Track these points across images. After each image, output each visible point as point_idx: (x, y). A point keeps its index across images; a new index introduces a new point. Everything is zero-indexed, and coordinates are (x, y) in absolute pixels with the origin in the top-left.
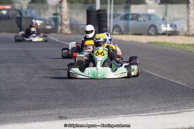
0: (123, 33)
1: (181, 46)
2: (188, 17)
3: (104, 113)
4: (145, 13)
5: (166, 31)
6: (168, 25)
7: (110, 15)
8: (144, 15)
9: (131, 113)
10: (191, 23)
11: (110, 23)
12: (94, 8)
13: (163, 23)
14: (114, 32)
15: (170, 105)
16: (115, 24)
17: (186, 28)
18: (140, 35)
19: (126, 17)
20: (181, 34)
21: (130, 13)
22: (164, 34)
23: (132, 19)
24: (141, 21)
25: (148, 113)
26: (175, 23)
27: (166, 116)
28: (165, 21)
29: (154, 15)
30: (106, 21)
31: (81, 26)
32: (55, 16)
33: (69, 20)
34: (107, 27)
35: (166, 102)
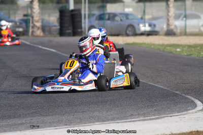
1: (160, 47)
2: (168, 15)
3: (79, 120)
4: (122, 12)
5: (145, 31)
6: (147, 25)
7: (85, 15)
8: (121, 14)
9: (108, 120)
10: (171, 22)
11: (85, 23)
12: (67, 8)
13: (142, 23)
15: (149, 110)
16: (90, 25)
18: (118, 35)
20: (161, 33)
21: (106, 12)
22: (142, 34)
23: (109, 19)
24: (117, 21)
25: (126, 119)
26: (154, 22)
27: (145, 122)
28: (143, 21)
29: (132, 14)
30: (81, 21)
31: (54, 28)
32: (25, 18)
33: (40, 21)
34: (81, 28)
35: (145, 107)
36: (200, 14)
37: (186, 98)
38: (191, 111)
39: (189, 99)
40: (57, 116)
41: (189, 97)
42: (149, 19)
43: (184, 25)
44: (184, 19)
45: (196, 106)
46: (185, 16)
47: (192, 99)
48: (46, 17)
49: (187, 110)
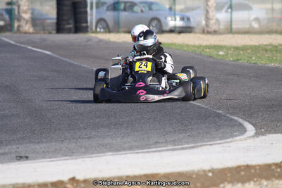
0: (111, 29)
1: (196, 49)
2: (207, 5)
3: (83, 150)
5: (175, 27)
6: (178, 18)
7: (92, 4)
8: (141, 3)
9: (124, 149)
10: (211, 14)
11: (92, 15)
13: (170, 15)
14: (98, 30)
15: (181, 136)
16: (99, 17)
17: (204, 22)
19: (115, 7)
20: (197, 30)
22: (171, 31)
23: (125, 10)
24: (137, 12)
25: (149, 148)
26: (188, 14)
27: (175, 152)
28: (173, 12)
29: (156, 4)
30: (86, 12)
31: (49, 21)
32: (9, 7)
33: (30, 12)
34: (87, 22)
35: (175, 131)
36: (251, 4)
37: (232, 120)
38: (238, 138)
39: (236, 121)
40: (53, 144)
41: (235, 118)
42: (182, 11)
43: (229, 20)
44: (230, 10)
45: (245, 130)
46: (231, 7)
47: (241, 120)
48: (38, 7)
49: (233, 136)
